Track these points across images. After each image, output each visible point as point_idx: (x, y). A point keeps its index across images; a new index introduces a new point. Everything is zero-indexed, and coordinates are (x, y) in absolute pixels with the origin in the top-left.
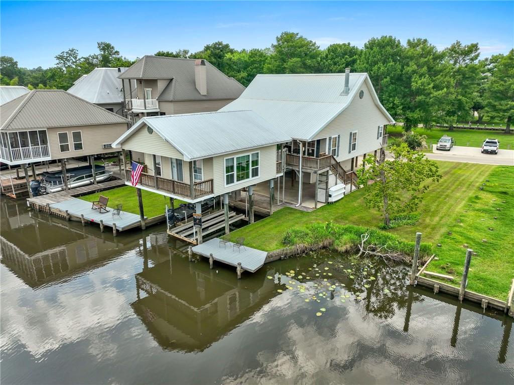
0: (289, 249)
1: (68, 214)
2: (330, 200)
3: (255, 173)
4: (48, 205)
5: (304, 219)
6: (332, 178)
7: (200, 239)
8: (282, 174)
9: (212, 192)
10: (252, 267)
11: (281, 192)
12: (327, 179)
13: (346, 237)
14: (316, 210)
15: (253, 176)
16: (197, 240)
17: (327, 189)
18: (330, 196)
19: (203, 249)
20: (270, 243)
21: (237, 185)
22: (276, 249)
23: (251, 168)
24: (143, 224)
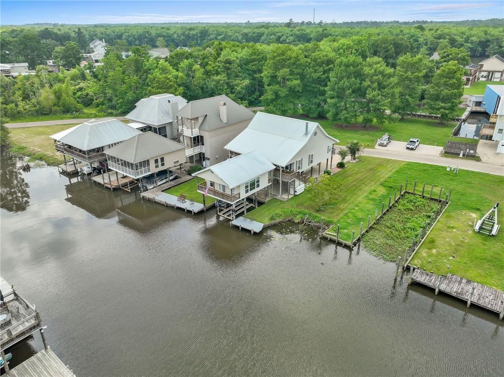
0: (273, 222)
1: (166, 203)
2: (296, 194)
3: (258, 186)
4: (154, 198)
5: (282, 206)
6: (297, 182)
7: (234, 218)
8: (271, 184)
9: (239, 198)
10: (258, 231)
11: (271, 190)
12: (294, 184)
13: (298, 216)
14: (289, 200)
15: (257, 187)
16: (233, 217)
17: (294, 188)
18: (296, 192)
19: (236, 222)
20: (265, 219)
21: (250, 193)
22: (267, 222)
23: (256, 184)
24: (205, 209)
